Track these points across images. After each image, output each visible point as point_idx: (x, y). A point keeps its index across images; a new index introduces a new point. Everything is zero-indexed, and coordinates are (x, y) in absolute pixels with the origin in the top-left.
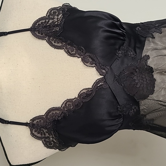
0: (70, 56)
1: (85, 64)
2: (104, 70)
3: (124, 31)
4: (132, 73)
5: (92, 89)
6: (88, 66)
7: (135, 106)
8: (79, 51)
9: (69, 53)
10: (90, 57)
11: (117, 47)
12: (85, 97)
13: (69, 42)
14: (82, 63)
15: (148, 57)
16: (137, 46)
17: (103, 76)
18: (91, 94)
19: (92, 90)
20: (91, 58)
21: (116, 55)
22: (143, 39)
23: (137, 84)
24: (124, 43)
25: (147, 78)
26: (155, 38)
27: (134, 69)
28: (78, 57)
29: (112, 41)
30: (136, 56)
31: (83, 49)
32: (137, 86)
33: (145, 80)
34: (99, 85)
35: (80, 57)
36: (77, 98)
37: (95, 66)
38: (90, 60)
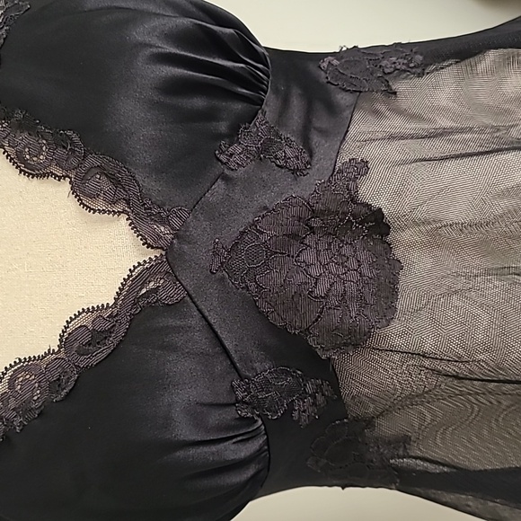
0: (30, 174)
1: (85, 205)
2: (163, 223)
3: (260, 66)
4: (294, 236)
5: (115, 311)
6: (95, 211)
7: (319, 382)
8: (60, 151)
9: (24, 161)
10: (102, 170)
11: (223, 127)
12: (89, 344)
13: (19, 115)
14: (72, 202)
15: (362, 167)
16: (317, 123)
17: (162, 248)
18: (110, 331)
19: (117, 315)
20: (106, 176)
21: (218, 159)
22: (343, 99)
23: (316, 283)
24: (257, 113)
25: (363, 256)
26: (395, 93)
27: (300, 219)
28: (56, 176)
29: (199, 102)
30: (308, 163)
31: (76, 138)
32: (317, 292)
33: (355, 266)
34: (144, 291)
35: (64, 177)
36: (56, 353)
37: (124, 212)
38: (106, 185)
